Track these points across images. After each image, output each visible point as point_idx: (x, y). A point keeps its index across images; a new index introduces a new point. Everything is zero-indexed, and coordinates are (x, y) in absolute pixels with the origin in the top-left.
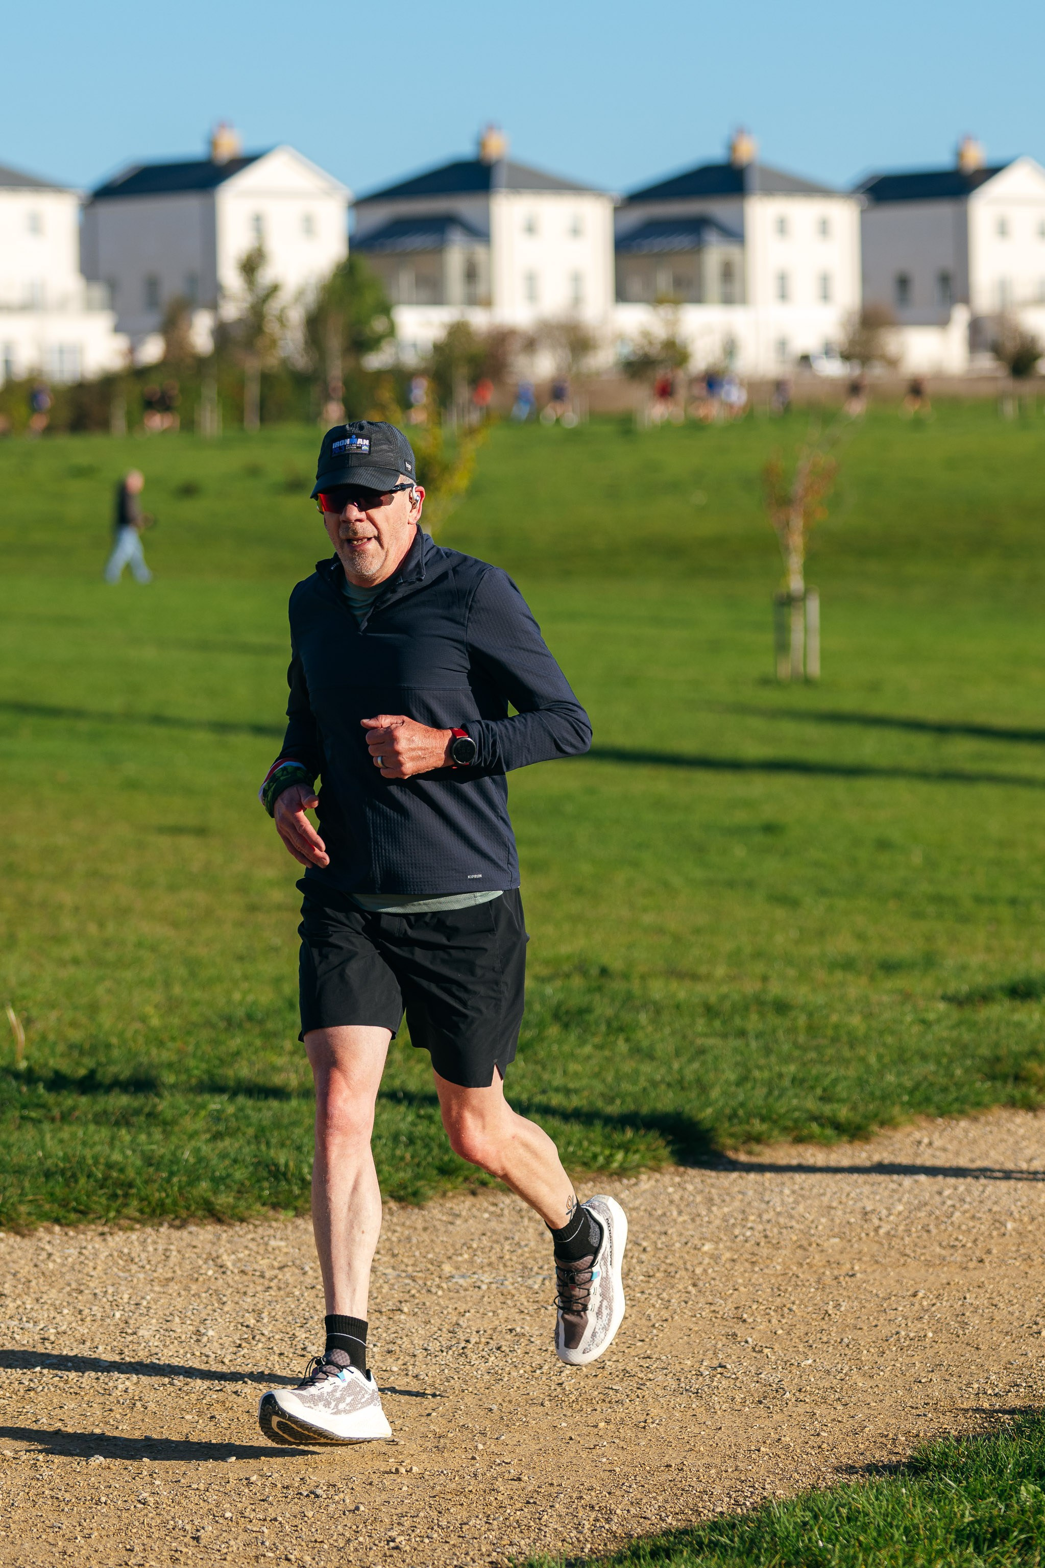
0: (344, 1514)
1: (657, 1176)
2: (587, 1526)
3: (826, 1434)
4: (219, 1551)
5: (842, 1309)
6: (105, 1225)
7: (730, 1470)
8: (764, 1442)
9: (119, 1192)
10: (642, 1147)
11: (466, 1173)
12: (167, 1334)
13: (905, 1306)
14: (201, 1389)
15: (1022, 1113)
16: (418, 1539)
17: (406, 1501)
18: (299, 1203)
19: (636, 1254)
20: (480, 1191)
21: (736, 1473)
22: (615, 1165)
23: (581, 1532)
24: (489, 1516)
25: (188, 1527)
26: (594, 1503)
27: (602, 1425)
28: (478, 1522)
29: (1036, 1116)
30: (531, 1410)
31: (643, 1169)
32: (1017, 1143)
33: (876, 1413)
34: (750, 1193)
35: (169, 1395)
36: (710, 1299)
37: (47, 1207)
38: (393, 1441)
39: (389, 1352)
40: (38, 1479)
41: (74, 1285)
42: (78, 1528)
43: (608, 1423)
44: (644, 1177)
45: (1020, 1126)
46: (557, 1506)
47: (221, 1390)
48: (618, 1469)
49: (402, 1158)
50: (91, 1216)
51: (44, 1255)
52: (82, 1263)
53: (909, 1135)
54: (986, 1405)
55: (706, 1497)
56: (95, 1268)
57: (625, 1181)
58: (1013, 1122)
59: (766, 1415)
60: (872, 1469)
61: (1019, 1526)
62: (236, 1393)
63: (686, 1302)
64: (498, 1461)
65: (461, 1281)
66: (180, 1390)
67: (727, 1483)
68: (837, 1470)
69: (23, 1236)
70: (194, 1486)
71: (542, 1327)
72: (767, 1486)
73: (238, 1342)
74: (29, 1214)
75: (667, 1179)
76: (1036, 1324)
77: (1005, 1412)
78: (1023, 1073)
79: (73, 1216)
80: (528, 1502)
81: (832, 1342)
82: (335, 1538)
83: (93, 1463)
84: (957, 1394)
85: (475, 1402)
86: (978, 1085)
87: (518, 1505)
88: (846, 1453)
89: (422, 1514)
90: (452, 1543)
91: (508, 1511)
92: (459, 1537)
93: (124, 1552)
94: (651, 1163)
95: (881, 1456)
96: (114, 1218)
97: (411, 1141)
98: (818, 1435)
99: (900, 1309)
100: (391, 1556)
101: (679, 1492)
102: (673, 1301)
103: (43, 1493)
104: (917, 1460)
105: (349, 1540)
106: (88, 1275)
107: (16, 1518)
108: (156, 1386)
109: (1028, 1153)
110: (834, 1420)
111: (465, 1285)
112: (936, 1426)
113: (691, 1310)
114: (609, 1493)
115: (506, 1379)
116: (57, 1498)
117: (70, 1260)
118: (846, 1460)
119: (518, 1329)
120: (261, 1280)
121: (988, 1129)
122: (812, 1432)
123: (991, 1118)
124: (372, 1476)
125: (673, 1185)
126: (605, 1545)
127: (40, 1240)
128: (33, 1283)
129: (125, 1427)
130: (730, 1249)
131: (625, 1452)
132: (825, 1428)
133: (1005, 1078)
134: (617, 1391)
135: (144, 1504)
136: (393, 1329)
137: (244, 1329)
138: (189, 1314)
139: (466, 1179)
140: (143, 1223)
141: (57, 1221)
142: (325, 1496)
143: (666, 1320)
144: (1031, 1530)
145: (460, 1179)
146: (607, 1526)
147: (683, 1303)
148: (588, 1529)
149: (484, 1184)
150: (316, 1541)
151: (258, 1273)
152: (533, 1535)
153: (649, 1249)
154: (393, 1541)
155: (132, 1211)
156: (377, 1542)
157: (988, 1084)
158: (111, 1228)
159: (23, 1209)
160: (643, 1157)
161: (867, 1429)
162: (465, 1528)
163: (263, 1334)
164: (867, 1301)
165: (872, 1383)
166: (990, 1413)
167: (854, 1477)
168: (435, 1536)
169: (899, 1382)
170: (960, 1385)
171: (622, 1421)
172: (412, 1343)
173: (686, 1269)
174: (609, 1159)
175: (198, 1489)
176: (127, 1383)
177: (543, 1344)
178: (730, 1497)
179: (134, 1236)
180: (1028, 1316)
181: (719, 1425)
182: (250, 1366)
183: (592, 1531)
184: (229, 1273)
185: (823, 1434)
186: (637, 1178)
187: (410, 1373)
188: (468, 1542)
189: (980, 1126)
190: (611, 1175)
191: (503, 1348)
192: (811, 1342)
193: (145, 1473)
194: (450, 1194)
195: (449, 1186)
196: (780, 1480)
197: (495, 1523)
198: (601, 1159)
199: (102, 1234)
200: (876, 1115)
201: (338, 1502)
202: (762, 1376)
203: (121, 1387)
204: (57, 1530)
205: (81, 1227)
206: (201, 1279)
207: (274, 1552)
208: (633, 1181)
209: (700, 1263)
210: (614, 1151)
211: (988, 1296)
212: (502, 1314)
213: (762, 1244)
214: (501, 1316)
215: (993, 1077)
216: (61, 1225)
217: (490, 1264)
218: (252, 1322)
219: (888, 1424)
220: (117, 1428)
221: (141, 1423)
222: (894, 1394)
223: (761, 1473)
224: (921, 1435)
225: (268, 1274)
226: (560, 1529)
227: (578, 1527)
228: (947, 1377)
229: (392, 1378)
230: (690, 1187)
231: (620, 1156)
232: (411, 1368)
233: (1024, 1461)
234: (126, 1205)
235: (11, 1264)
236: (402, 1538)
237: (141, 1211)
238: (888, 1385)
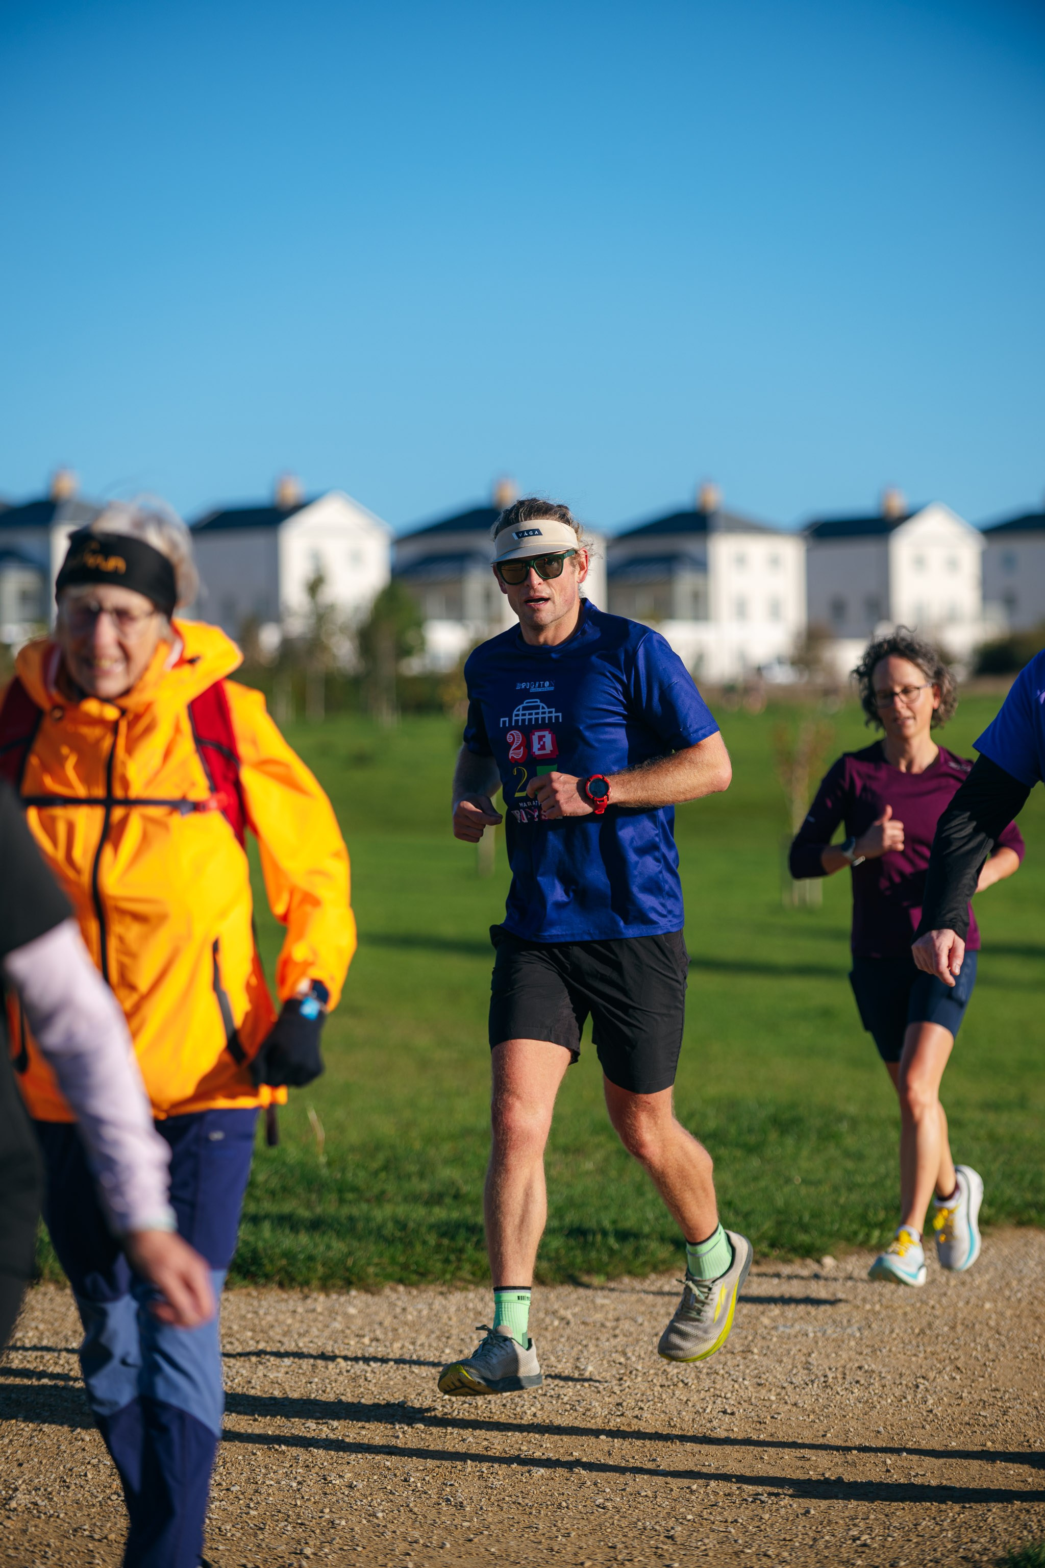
0: (798, 1517)
2: (1035, 1527)
4: (698, 1548)
6: (444, 1283)
9: (453, 1257)
12: (549, 1369)
14: (603, 1414)
16: (881, 1538)
18: (610, 1269)
22: (874, 1240)
24: (934, 1519)
25: (657, 1527)
28: (929, 1524)
35: (576, 1418)
36: (1023, 1344)
37: (389, 1270)
38: (804, 1457)
39: (759, 1385)
40: (492, 1488)
41: (438, 1333)
42: (555, 1529)
46: (994, 1510)
47: (622, 1415)
48: (1030, 1480)
50: (430, 1278)
51: (398, 1310)
52: (435, 1315)
56: (450, 1319)
62: (636, 1417)
63: (1004, 1346)
64: (913, 1474)
66: (584, 1414)
69: (373, 1294)
70: (643, 1494)
71: (884, 1366)
73: (618, 1376)
74: (376, 1275)
79: (414, 1277)
80: (964, 1507)
82: (800, 1536)
83: (535, 1475)
87: (957, 1510)
90: (915, 1540)
91: (951, 1514)
92: (919, 1536)
93: (608, 1550)
96: (451, 1280)
100: (863, 1552)
103: (504, 1499)
105: (815, 1540)
106: (446, 1324)
107: (490, 1520)
108: (560, 1411)
111: (791, 1333)
113: (1011, 1352)
115: (878, 1407)
116: (519, 1504)
117: (425, 1312)
119: (866, 1367)
120: (604, 1330)
127: (388, 1297)
128: (400, 1331)
129: (548, 1445)
130: (1009, 1307)
134: (985, 1417)
135: (603, 1508)
136: (753, 1367)
137: (618, 1365)
138: (560, 1353)
140: (477, 1284)
141: (401, 1281)
142: (770, 1502)
150: (784, 1540)
151: (598, 1325)
152: (989, 1534)
153: (937, 1306)
154: (859, 1539)
155: (465, 1273)
158: (448, 1288)
159: (371, 1270)
162: (920, 1528)
163: (637, 1370)
168: (896, 1535)
171: (1005, 1441)
172: (775, 1377)
173: (981, 1323)
174: (868, 1236)
175: (646, 1496)
176: (533, 1409)
177: (894, 1379)
179: (471, 1295)
182: (639, 1395)
184: (572, 1324)
187: (789, 1402)
191: (862, 1382)
193: (589, 1483)
197: (945, 1524)
198: (861, 1236)
199: (442, 1293)
201: (785, 1507)
203: (529, 1412)
204: (535, 1530)
205: (422, 1287)
206: (550, 1328)
207: (750, 1548)
210: (871, 1229)
212: (844, 1355)
213: (1036, 1302)
214: (844, 1357)
216: (405, 1285)
217: (801, 1318)
218: (622, 1360)
220: (541, 1446)
221: (560, 1442)
225: (609, 1324)
226: (1011, 1529)
229: (774, 1406)
231: (876, 1233)
232: (786, 1397)
234: (459, 1268)
235: (373, 1316)
237: (473, 1274)
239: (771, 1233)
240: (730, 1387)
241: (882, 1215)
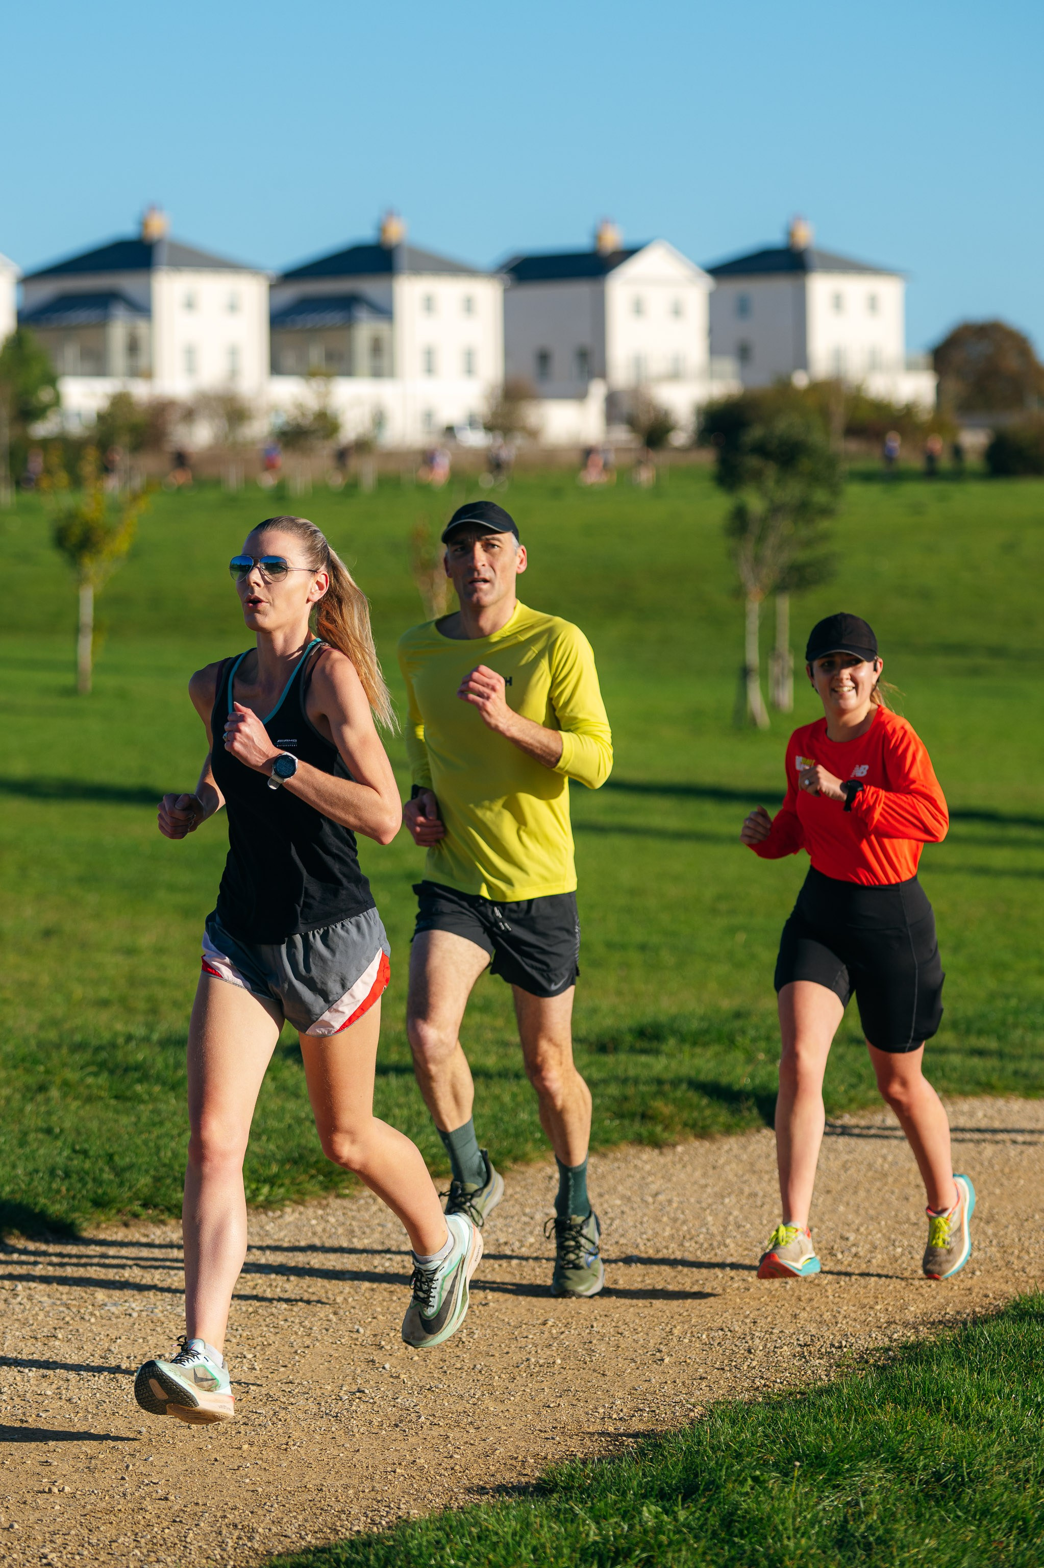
1: (301, 1208)
2: (231, 1543)
3: (459, 1457)
5: (476, 1336)
7: (367, 1491)
8: (400, 1464)
10: (287, 1182)
11: (119, 1205)
13: (535, 1334)
15: (648, 1149)
16: (69, 1556)
17: (58, 1520)
19: (280, 1284)
20: (132, 1223)
21: (373, 1493)
23: (224, 1550)
24: (137, 1534)
26: (237, 1521)
27: (246, 1447)
28: (127, 1540)
29: (661, 1153)
30: (178, 1433)
31: (287, 1203)
32: (643, 1178)
33: (506, 1436)
34: (390, 1225)
36: (350, 1326)
38: (47, 1462)
43: (251, 1445)
44: (288, 1210)
45: (646, 1162)
46: (202, 1524)
48: (260, 1490)
49: (58, 1191)
53: (541, 1170)
54: (611, 1429)
55: (343, 1516)
57: (270, 1214)
58: (639, 1158)
59: (402, 1438)
60: (501, 1489)
61: (641, 1545)
63: (327, 1330)
64: (146, 1481)
65: (113, 1309)
67: (364, 1503)
68: (469, 1491)
72: (402, 1506)
75: (310, 1212)
76: (660, 1351)
77: (629, 1436)
78: (650, 1112)
80: (174, 1521)
81: (466, 1368)
84: (583, 1418)
85: (125, 1424)
86: (607, 1122)
87: (165, 1524)
88: (477, 1474)
89: (73, 1532)
90: (101, 1559)
91: (156, 1529)
92: (109, 1554)
94: (295, 1197)
95: (510, 1477)
97: (67, 1175)
98: (451, 1457)
99: (531, 1336)
101: (318, 1512)
102: (315, 1328)
104: (545, 1481)
109: (654, 1188)
110: (466, 1443)
111: (117, 1312)
112: (563, 1448)
113: (332, 1337)
114: (252, 1513)
118: (477, 1481)
121: (616, 1165)
122: (446, 1454)
123: (619, 1155)
124: (27, 1495)
125: (316, 1218)
126: (247, 1562)
131: (267, 1473)
132: (457, 1450)
133: (632, 1116)
134: (260, 1415)
139: (119, 1211)
143: (308, 1347)
144: (652, 1548)
145: (114, 1211)
146: (249, 1544)
147: (324, 1331)
148: (232, 1547)
149: (136, 1216)
152: (178, 1553)
154: (45, 1557)
156: (30, 1559)
157: (617, 1122)
160: (288, 1191)
161: (498, 1452)
162: (114, 1545)
164: (499, 1329)
165: (503, 1408)
166: (616, 1436)
167: (485, 1497)
168: (86, 1553)
169: (529, 1407)
170: (586, 1410)
171: (265, 1443)
178: (367, 1517)
180: (651, 1344)
181: (357, 1447)
183: (235, 1549)
185: (456, 1456)
186: (281, 1210)
187: (63, 1397)
188: (117, 1559)
189: (608, 1162)
190: (257, 1208)
192: (445, 1368)
194: (104, 1226)
195: (103, 1218)
196: (414, 1500)
197: (143, 1541)
200: (510, 1152)
202: (399, 1400)
208: (278, 1213)
209: (341, 1292)
210: (260, 1185)
211: (614, 1324)
212: (152, 1341)
214: (150, 1342)
215: (620, 1116)
219: (517, 1447)
222: (524, 1419)
223: (397, 1493)
224: (549, 1457)
226: (205, 1547)
227: (222, 1545)
228: (574, 1402)
229: (46, 1402)
230: (332, 1220)
231: (265, 1190)
232: (64, 1392)
233: (647, 1483)
236: (54, 1555)
238: (518, 1409)
239: (145, 1190)
240: (11, 1380)
241: (275, 1169)
